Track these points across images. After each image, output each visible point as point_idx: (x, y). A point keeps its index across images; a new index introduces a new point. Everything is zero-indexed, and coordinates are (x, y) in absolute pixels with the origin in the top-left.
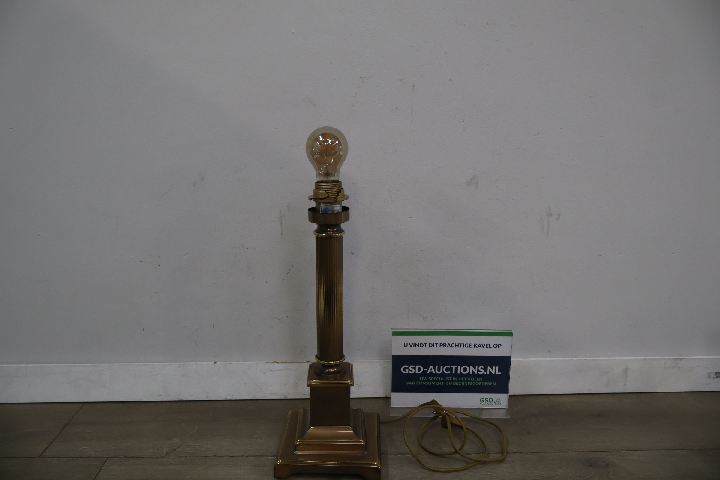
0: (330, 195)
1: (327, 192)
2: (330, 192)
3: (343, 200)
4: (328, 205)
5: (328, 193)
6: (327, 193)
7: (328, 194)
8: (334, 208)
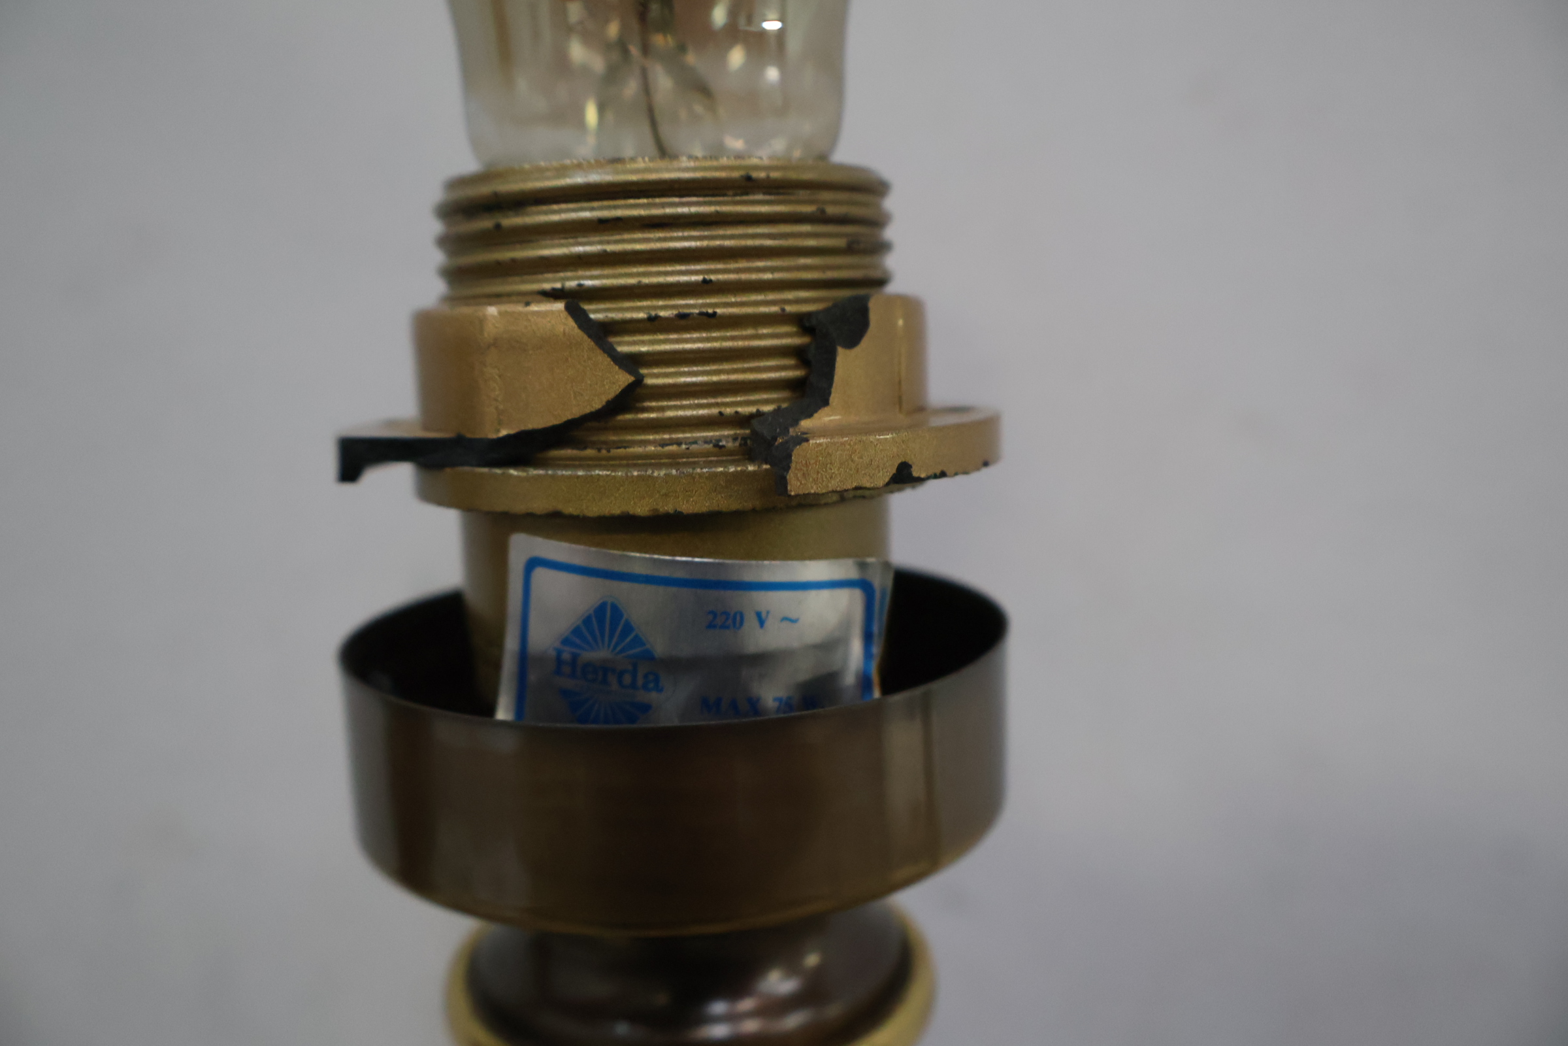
0: (655, 378)
1: (598, 313)
2: (654, 324)
3: (904, 477)
4: (638, 560)
5: (626, 346)
6: (602, 333)
7: (632, 362)
8: (734, 620)
